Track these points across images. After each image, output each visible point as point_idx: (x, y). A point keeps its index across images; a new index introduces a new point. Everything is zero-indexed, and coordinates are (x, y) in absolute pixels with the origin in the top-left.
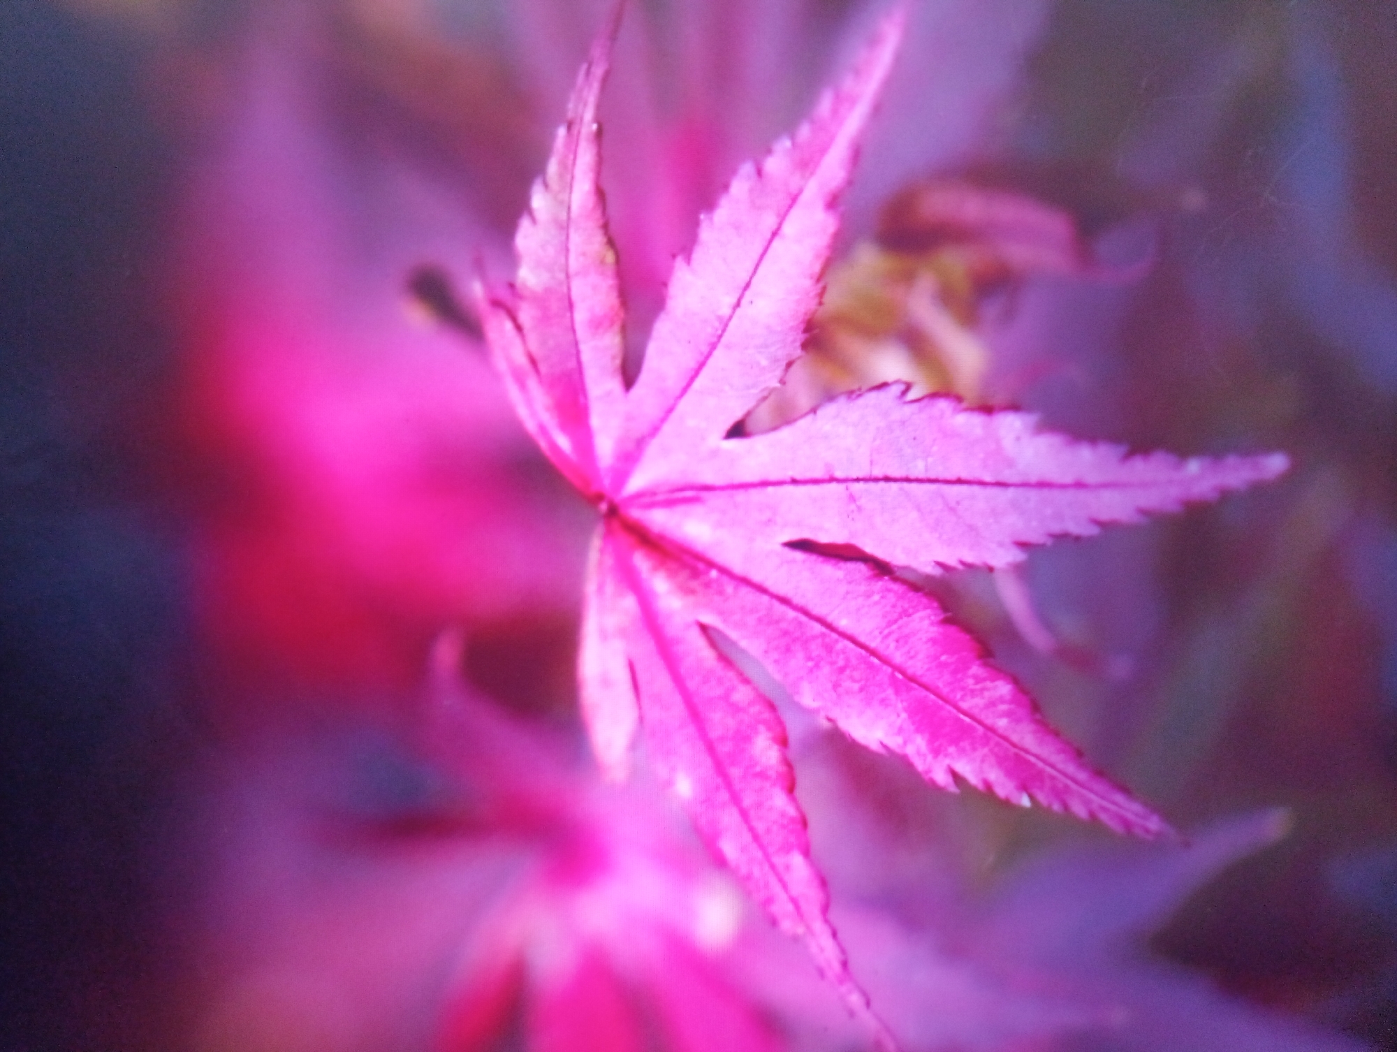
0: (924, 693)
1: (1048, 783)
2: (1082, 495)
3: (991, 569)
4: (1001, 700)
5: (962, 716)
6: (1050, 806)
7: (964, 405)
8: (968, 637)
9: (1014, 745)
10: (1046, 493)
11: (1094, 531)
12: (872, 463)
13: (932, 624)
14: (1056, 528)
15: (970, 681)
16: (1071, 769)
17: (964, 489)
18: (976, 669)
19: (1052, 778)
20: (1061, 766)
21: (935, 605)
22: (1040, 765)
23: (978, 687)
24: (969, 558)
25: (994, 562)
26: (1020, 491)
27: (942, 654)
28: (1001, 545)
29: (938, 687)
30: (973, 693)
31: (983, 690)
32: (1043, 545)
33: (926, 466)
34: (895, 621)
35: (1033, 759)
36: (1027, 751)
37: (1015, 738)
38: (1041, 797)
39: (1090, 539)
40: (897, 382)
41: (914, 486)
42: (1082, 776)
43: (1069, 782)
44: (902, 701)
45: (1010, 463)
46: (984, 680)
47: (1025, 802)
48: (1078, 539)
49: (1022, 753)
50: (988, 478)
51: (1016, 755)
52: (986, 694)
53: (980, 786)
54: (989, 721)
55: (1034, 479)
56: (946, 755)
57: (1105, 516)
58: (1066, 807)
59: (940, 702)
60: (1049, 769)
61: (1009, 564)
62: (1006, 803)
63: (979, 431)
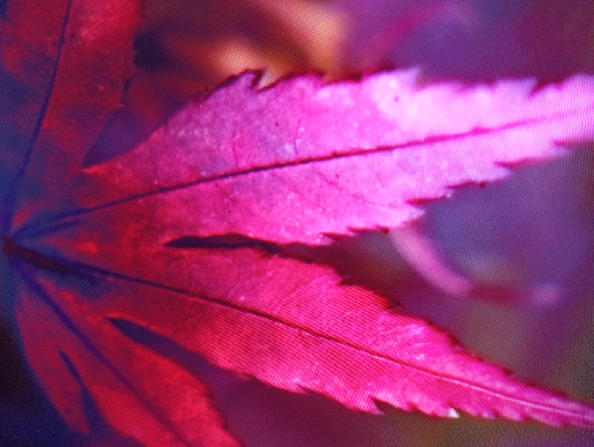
0: (335, 344)
1: (475, 398)
2: (483, 140)
3: (386, 231)
4: (416, 339)
5: (376, 357)
6: (480, 415)
7: (326, 78)
8: (371, 293)
9: (435, 373)
10: (439, 146)
11: (502, 173)
12: (236, 157)
13: (331, 287)
14: (456, 178)
15: (381, 329)
16: (499, 385)
17: (342, 161)
18: (384, 317)
19: (480, 394)
20: (487, 384)
21: (331, 271)
22: (466, 385)
23: (389, 332)
24: (360, 223)
25: (387, 224)
26: (407, 151)
27: (346, 311)
28: (392, 206)
29: (347, 338)
30: (384, 338)
31: (394, 335)
32: (444, 198)
33: (295, 148)
34: (293, 291)
35: (457, 382)
36: (450, 377)
37: (435, 368)
38: (469, 410)
39: (498, 182)
40: (246, 72)
41: (286, 170)
42: (511, 389)
43: (498, 395)
44: (313, 353)
45: (391, 126)
46: (396, 325)
47: (453, 414)
48: (483, 185)
49: (445, 379)
50: (367, 146)
51: (437, 380)
52: (399, 337)
53: (405, 407)
54: (406, 357)
55: (422, 136)
56: (366, 389)
57: (514, 156)
58: (497, 414)
59: (352, 349)
60: (474, 388)
61: (405, 223)
62: (434, 417)
63: (348, 101)
